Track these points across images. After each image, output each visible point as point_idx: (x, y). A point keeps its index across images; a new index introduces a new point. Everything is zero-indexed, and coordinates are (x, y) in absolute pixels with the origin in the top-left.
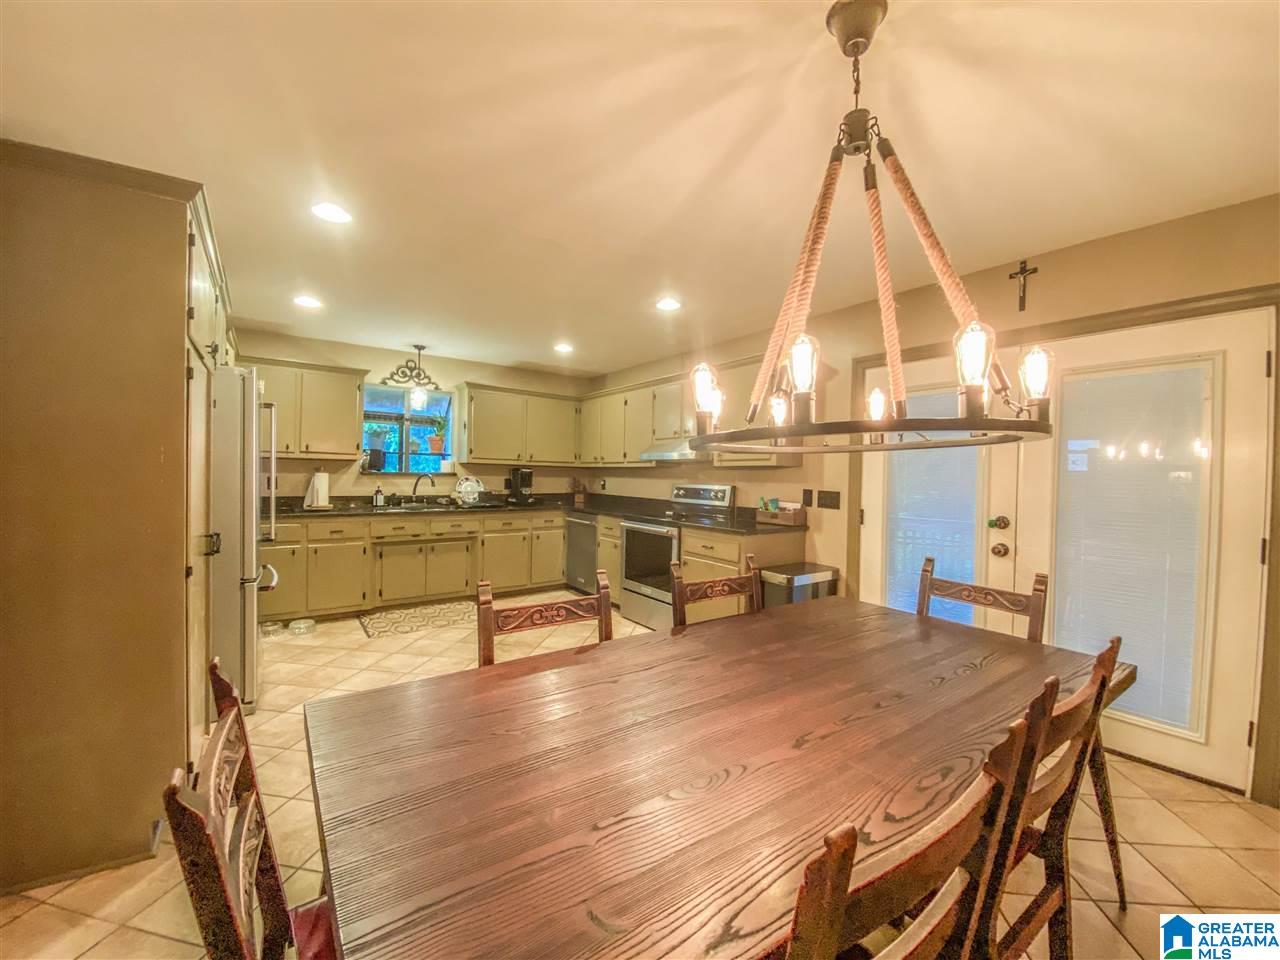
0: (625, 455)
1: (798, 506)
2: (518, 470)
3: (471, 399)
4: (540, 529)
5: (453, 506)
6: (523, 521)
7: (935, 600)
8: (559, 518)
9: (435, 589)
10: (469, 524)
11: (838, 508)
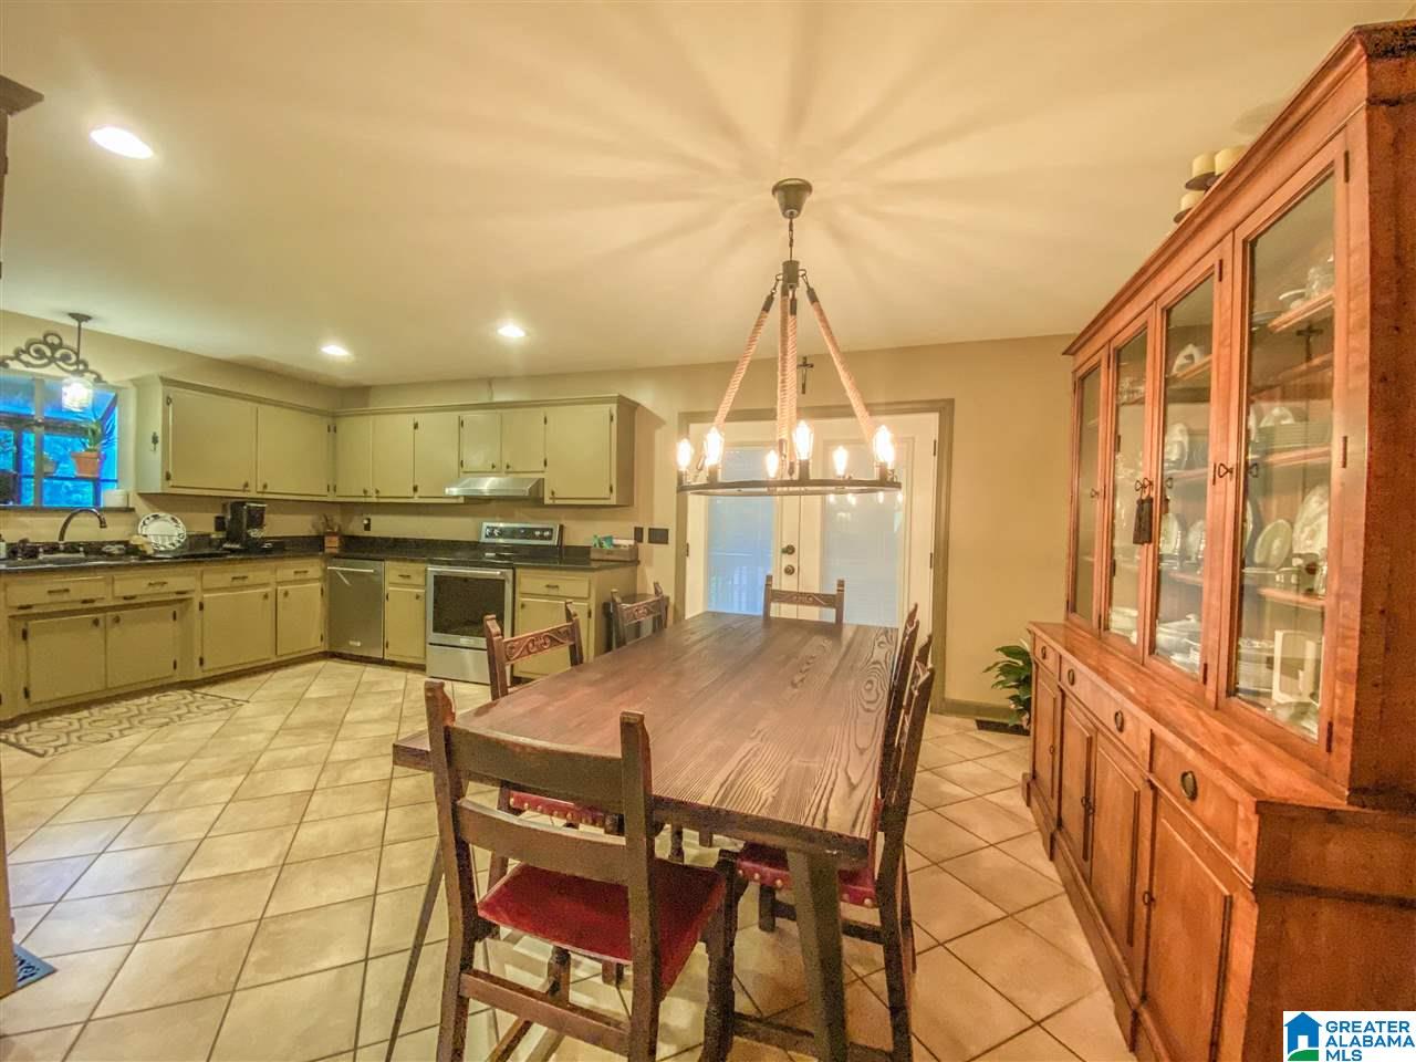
0: (415, 489)
1: (632, 542)
2: (243, 504)
3: (168, 401)
4: (290, 582)
5: (134, 556)
6: (262, 573)
7: (773, 606)
8: (314, 568)
9: (120, 680)
10: (179, 580)
11: (667, 543)
